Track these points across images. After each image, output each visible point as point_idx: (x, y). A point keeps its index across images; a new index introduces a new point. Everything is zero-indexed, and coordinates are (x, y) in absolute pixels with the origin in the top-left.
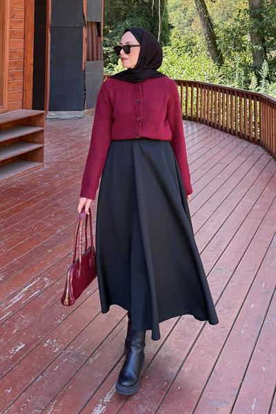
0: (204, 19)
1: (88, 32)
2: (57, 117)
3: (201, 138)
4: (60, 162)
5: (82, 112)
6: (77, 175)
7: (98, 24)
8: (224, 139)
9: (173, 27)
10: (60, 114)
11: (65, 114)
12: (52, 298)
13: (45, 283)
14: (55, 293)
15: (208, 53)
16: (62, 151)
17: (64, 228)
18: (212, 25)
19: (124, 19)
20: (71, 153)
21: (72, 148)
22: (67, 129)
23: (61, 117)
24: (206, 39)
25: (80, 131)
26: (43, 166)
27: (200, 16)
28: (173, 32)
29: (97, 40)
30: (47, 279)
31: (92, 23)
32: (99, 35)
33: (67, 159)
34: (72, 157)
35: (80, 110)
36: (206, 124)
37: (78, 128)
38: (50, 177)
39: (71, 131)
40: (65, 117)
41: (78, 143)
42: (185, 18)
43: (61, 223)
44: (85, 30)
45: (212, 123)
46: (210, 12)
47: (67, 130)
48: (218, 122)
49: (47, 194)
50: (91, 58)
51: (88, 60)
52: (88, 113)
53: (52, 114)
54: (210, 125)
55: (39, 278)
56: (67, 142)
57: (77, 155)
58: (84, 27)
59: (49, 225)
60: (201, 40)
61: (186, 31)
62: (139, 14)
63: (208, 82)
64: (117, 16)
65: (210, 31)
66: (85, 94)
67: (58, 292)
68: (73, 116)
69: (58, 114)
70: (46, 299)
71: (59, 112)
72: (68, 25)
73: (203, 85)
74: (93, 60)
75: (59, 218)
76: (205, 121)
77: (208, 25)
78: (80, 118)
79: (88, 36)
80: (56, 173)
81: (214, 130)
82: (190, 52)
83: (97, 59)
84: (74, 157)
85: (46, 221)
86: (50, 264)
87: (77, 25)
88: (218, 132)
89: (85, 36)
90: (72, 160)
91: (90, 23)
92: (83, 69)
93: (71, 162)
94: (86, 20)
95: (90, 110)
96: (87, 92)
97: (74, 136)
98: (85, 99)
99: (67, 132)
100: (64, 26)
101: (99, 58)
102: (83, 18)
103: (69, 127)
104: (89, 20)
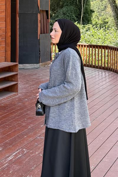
0: (113, 6)
1: (41, 17)
2: (23, 67)
4: (27, 92)
5: (38, 65)
7: (47, 12)
9: (94, 12)
10: (25, 66)
11: (28, 66)
12: (29, 158)
13: (24, 151)
14: (30, 156)
15: (116, 28)
16: (28, 86)
17: (32, 126)
19: (62, 7)
20: (33, 88)
21: (34, 85)
22: (30, 74)
23: (26, 68)
24: (115, 19)
25: (37, 76)
26: (18, 95)
27: (111, 5)
28: (94, 15)
29: (46, 21)
30: (25, 149)
31: (43, 11)
32: (48, 18)
33: (31, 91)
35: (37, 63)
36: (114, 72)
37: (36, 74)
38: (22, 100)
39: (32, 75)
40: (28, 68)
41: (37, 82)
42: (102, 6)
43: (31, 123)
44: (39, 15)
45: (117, 71)
47: (30, 75)
49: (21, 109)
51: (41, 33)
52: (42, 65)
53: (21, 66)
55: (21, 149)
56: (31, 82)
58: (38, 13)
59: (24, 124)
61: (102, 14)
62: (72, 4)
63: (115, 46)
64: (58, 5)
66: (40, 54)
67: (31, 155)
68: (33, 67)
69: (24, 66)
70: (26, 158)
71: (25, 65)
72: (29, 13)
74: (44, 33)
75: (29, 121)
76: (113, 70)
78: (37, 68)
79: (41, 19)
80: (26, 98)
82: (104, 28)
83: (47, 33)
84: (35, 90)
85: (22, 122)
86: (26, 143)
87: (34, 12)
89: (39, 19)
90: (34, 91)
91: (42, 11)
92: (38, 39)
93: (33, 92)
94: (40, 9)
95: (43, 63)
96: (41, 53)
97: (34, 78)
98: (40, 57)
99: (30, 76)
100: (26, 13)
101: (48, 32)
102: (38, 8)
103: (31, 73)
104: (41, 9)
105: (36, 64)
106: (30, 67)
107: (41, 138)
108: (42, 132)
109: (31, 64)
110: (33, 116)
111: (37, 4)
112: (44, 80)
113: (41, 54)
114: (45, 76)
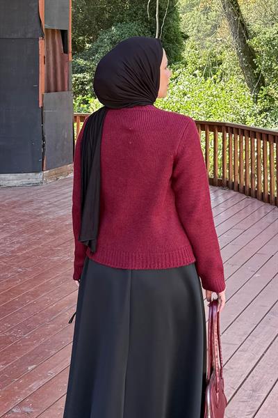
0: (235, 23)
1: (47, 48)
3: (230, 213)
5: (40, 175)
6: (27, 278)
7: (64, 33)
8: (267, 214)
9: (186, 37)
10: (4, 180)
15: (242, 77)
16: (5, 239)
18: (247, 32)
20: (18, 242)
21: (21, 233)
22: (15, 202)
24: (239, 54)
25: (35, 206)
27: (229, 19)
28: (187, 44)
29: (62, 58)
31: (53, 31)
32: (66, 51)
33: (12, 252)
34: (20, 249)
35: (36, 171)
36: (238, 190)
37: (31, 201)
39: (20, 206)
41: (32, 225)
42: (207, 24)
44: (42, 44)
45: (247, 189)
46: (244, 12)
47: (14, 205)
48: (257, 187)
50: (52, 88)
51: (48, 91)
52: (49, 176)
54: (244, 192)
56: (14, 224)
57: (29, 245)
58: (40, 38)
60: (230, 58)
62: (133, 17)
65: (245, 42)
66: (44, 146)
68: (25, 181)
72: (15, 36)
73: (232, 128)
74: (56, 91)
76: (236, 185)
77: (240, 33)
78: (37, 185)
79: (48, 53)
81: (250, 199)
83: (63, 90)
84: (24, 249)
87: (30, 35)
88: (257, 204)
89: (42, 52)
90: (20, 254)
91: (50, 32)
92: (40, 106)
93: (18, 257)
94: (44, 26)
95: (53, 171)
96: (47, 143)
97: (25, 214)
98: (43, 154)
99: (14, 208)
100: (7, 37)
101: (66, 87)
102: (38, 24)
103: (18, 199)
104: (48, 27)
105: (34, 174)
106: (15, 182)
107: (24, 412)
108: (30, 389)
109: (19, 174)
110: (8, 334)
111: (36, 12)
112: (51, 217)
113: (46, 147)
114: (57, 206)
